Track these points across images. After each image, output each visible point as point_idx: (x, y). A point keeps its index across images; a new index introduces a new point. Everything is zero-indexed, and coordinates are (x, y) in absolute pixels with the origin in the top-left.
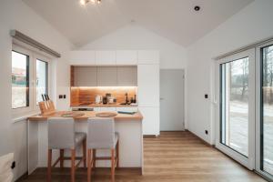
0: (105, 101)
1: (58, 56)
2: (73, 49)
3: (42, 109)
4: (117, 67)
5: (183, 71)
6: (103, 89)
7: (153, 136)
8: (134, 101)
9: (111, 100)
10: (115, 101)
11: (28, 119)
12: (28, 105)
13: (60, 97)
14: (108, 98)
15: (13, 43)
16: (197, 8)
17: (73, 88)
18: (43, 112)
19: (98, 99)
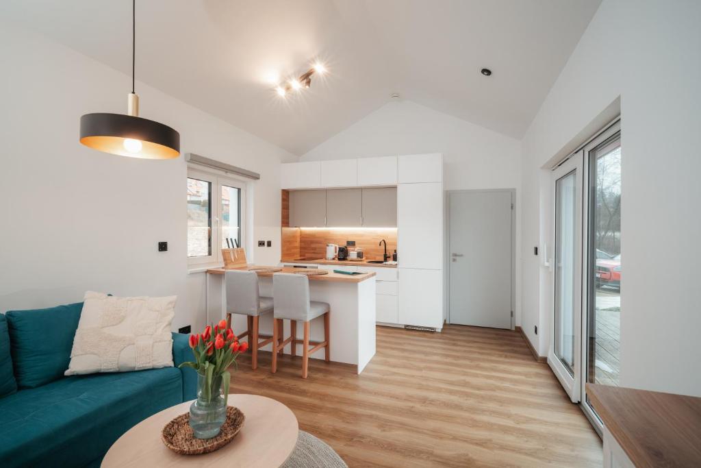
0: (343, 255)
1: (255, 177)
2: (285, 161)
3: (225, 260)
4: (362, 189)
5: (512, 193)
6: (342, 231)
7: (430, 331)
8: (395, 258)
9: (353, 254)
10: (360, 255)
11: (207, 272)
12: (210, 254)
13: (261, 244)
14: (350, 248)
15: (189, 168)
16: (487, 72)
17: (286, 229)
18: (226, 265)
19: (332, 251)
